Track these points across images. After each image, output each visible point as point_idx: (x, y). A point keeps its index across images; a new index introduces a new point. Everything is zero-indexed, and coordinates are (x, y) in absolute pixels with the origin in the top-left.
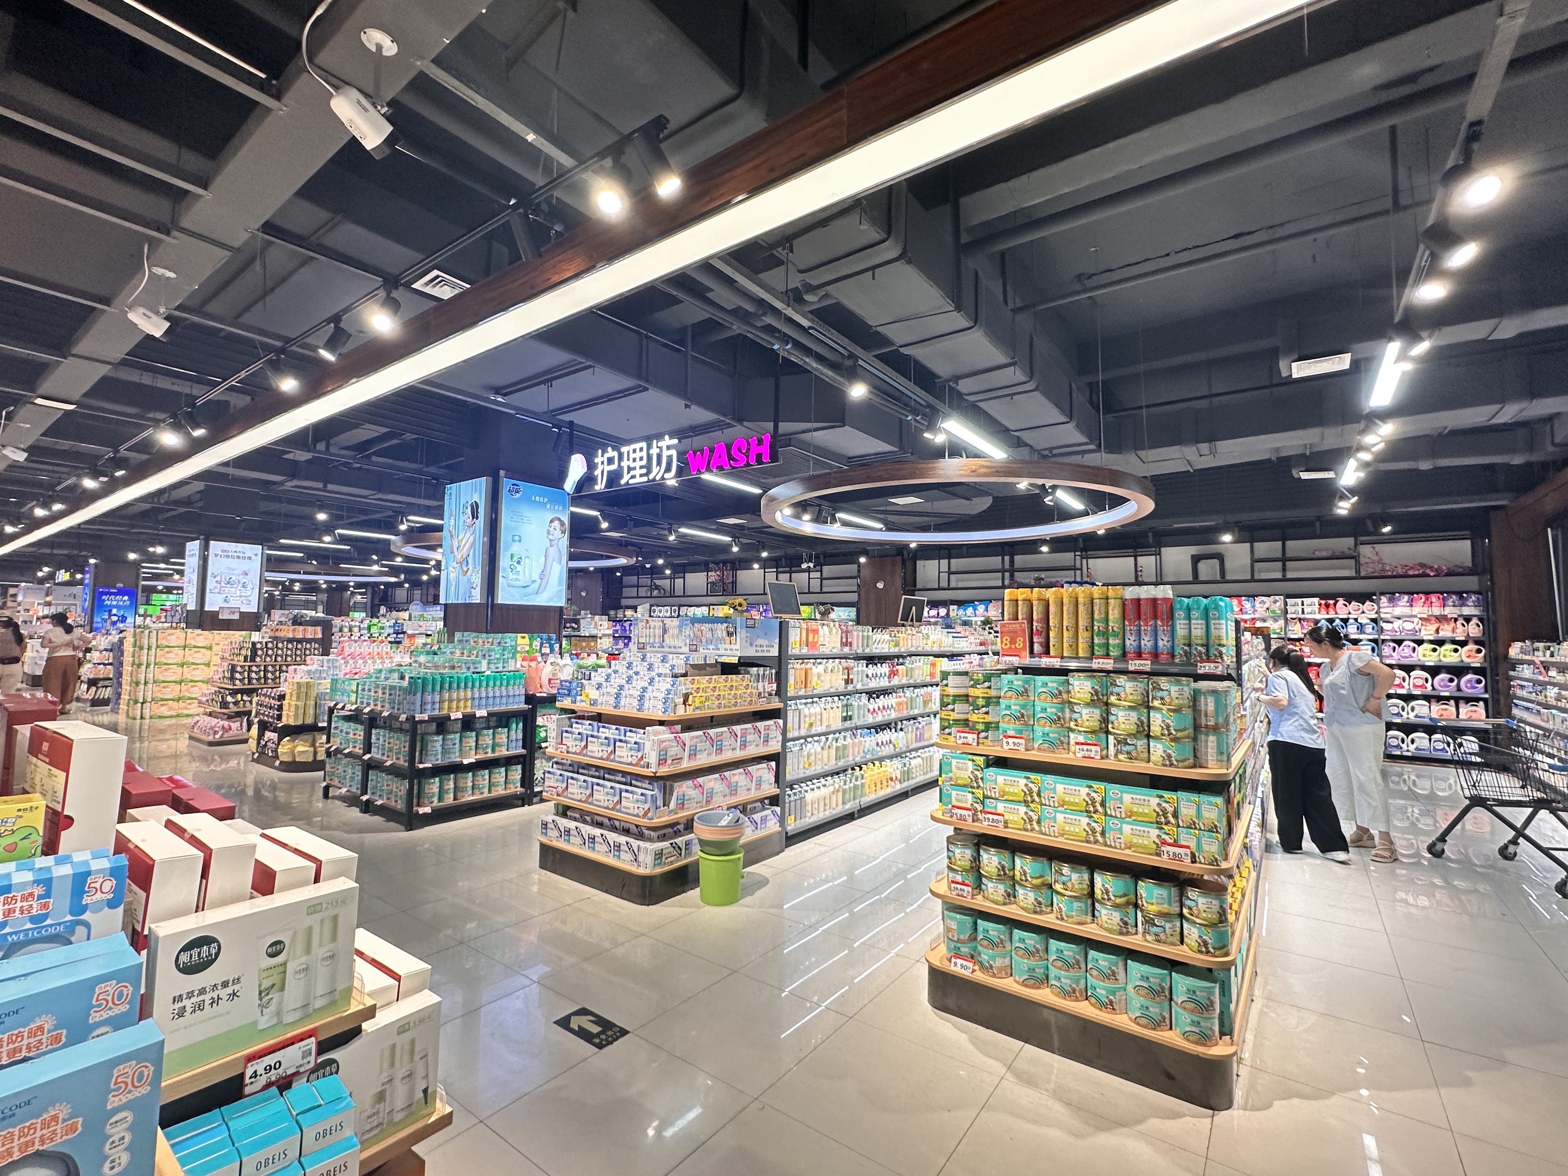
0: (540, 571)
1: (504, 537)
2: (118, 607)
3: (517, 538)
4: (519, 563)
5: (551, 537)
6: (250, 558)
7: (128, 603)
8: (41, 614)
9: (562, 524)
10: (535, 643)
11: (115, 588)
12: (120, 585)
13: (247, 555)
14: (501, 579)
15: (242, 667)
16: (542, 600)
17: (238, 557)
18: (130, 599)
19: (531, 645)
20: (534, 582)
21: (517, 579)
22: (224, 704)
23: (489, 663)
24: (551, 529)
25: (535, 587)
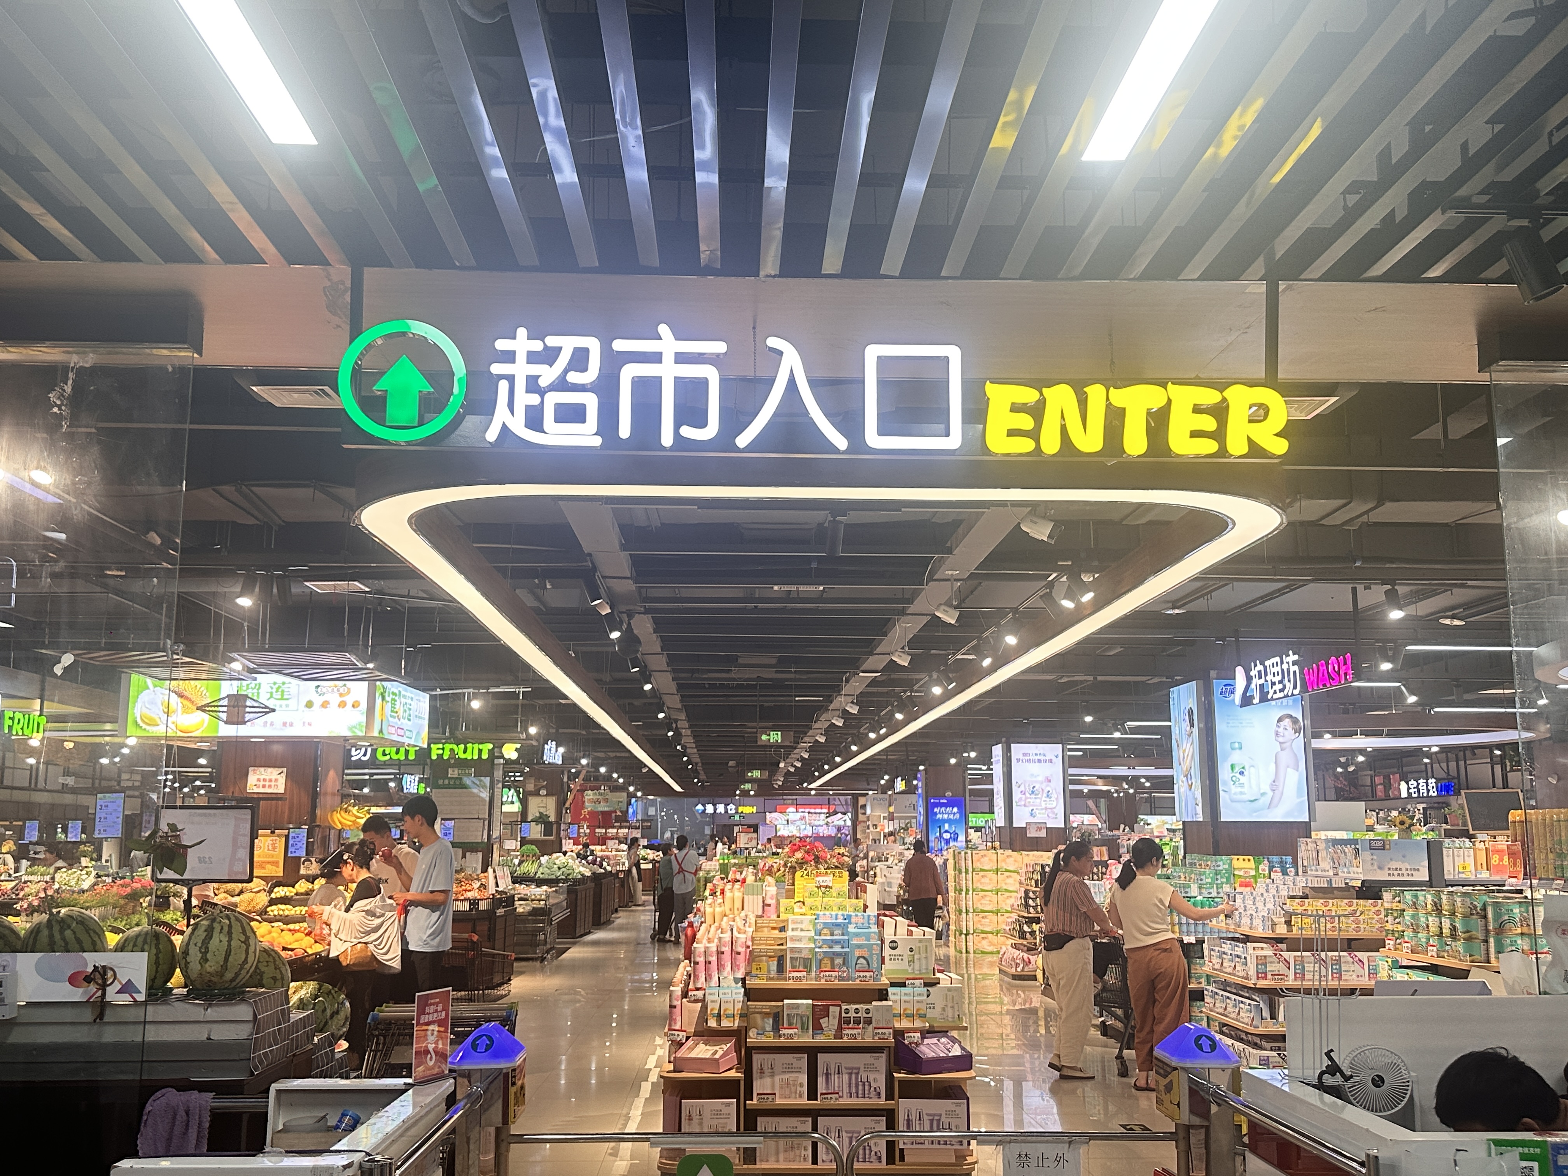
0: (1270, 781)
1: (1221, 746)
2: (949, 821)
3: (1237, 745)
4: (1242, 773)
5: (1281, 739)
6: (1051, 761)
7: (958, 816)
8: (886, 831)
9: (1295, 721)
10: (1261, 867)
11: (944, 797)
12: (948, 794)
13: (1047, 758)
14: (1221, 792)
15: (1034, 892)
16: (1277, 815)
17: (1039, 761)
18: (960, 812)
19: (1257, 869)
20: (1263, 794)
21: (1241, 793)
22: (1022, 934)
23: (1200, 888)
24: (1281, 730)
25: (1266, 800)
